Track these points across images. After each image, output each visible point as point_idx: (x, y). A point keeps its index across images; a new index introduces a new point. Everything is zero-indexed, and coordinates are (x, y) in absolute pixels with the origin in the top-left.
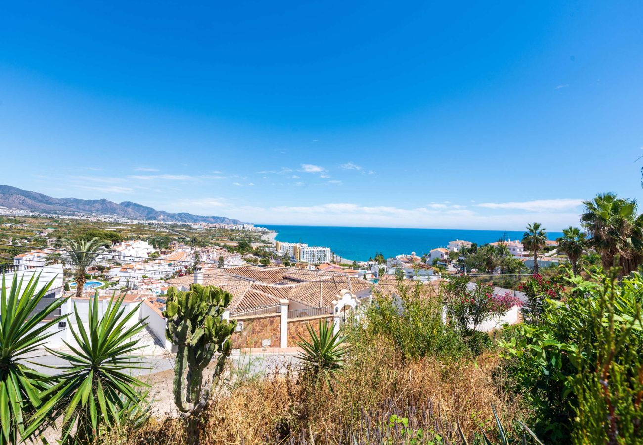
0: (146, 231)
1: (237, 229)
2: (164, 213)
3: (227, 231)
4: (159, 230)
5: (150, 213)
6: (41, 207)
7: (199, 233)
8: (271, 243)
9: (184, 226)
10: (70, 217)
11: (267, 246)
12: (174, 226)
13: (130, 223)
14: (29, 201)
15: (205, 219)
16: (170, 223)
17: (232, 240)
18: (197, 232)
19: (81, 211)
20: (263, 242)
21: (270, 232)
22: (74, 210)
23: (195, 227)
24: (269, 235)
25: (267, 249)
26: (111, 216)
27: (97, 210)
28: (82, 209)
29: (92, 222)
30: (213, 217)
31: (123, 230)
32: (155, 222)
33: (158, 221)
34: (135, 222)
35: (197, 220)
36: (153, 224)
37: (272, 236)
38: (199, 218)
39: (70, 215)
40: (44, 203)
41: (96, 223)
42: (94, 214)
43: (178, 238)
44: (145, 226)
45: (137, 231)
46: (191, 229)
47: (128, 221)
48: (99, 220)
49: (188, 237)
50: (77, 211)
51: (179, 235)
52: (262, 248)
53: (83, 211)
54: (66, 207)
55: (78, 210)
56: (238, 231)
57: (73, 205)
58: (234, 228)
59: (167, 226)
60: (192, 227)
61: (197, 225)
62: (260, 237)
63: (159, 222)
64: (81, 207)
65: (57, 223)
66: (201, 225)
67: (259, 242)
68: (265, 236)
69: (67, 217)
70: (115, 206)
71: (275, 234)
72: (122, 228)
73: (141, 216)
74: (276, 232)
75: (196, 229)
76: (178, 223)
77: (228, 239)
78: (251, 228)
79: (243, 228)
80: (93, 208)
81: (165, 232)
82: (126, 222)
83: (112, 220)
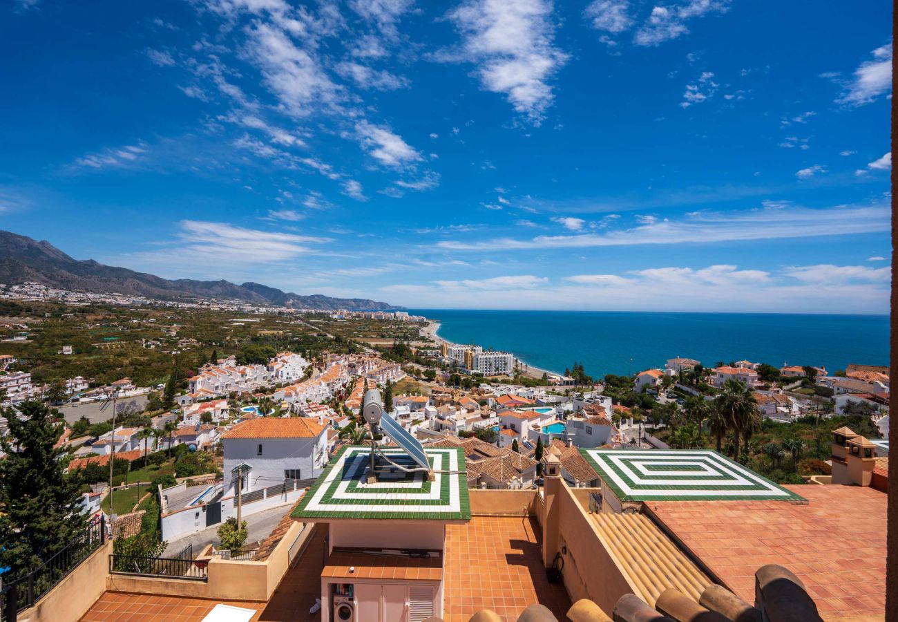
0: (278, 324)
1: (387, 319)
2: (292, 296)
3: (374, 322)
4: (293, 323)
5: (277, 296)
6: (156, 292)
7: (341, 327)
8: (433, 341)
9: (320, 316)
10: (190, 305)
11: (429, 348)
12: (309, 315)
13: (257, 312)
14: (143, 285)
15: (344, 303)
16: (304, 311)
17: (383, 336)
18: (338, 324)
19: (198, 296)
20: (423, 339)
21: (430, 322)
22: (191, 295)
23: (335, 316)
24: (430, 326)
25: (429, 351)
26: (232, 302)
27: (216, 295)
28: (200, 294)
29: (214, 312)
30: (355, 300)
31: (252, 322)
32: (284, 309)
33: (288, 308)
34: (263, 310)
35: (334, 304)
36: (283, 314)
37: (432, 330)
38: (336, 302)
39: (188, 302)
40: (158, 286)
41: (220, 313)
42: (213, 300)
43: (318, 335)
44: (275, 316)
45: (268, 325)
46: (330, 319)
47: (254, 309)
48: (222, 309)
49: (329, 333)
50: (194, 297)
51: (318, 329)
52: (423, 351)
53: (201, 297)
54: (182, 292)
55: (195, 295)
56: (388, 321)
57: (189, 289)
58: (383, 318)
59: (300, 315)
60: (331, 316)
61: (336, 314)
62: (417, 331)
63: (290, 310)
64: (198, 291)
65: (180, 316)
66: (341, 313)
67: (417, 340)
68: (424, 329)
69: (186, 306)
70: (236, 288)
71: (438, 326)
72: (250, 320)
73: (266, 301)
74: (437, 322)
75: (335, 320)
76: (313, 312)
77: (378, 335)
78: (405, 316)
79: (395, 316)
80: (211, 292)
81: (300, 326)
82: (253, 312)
83: (235, 308)
